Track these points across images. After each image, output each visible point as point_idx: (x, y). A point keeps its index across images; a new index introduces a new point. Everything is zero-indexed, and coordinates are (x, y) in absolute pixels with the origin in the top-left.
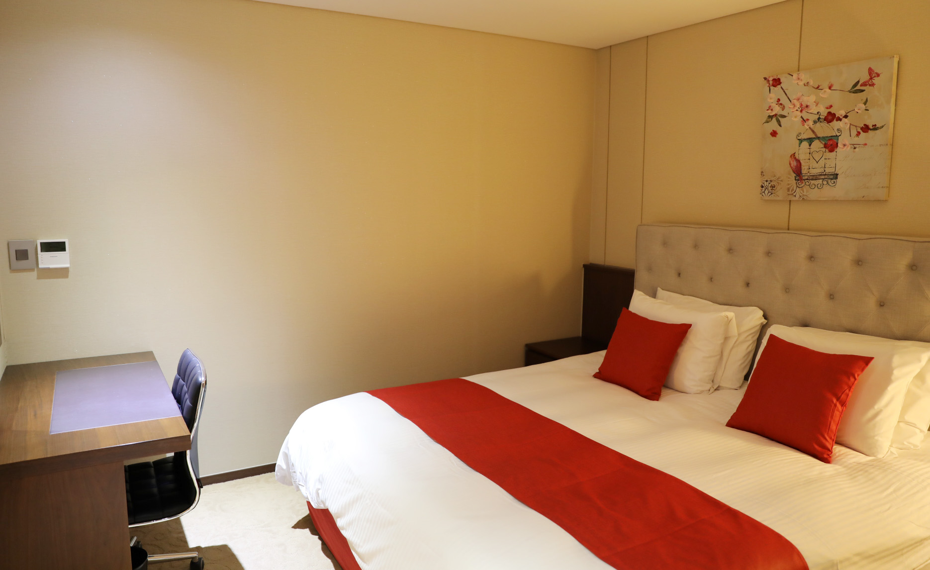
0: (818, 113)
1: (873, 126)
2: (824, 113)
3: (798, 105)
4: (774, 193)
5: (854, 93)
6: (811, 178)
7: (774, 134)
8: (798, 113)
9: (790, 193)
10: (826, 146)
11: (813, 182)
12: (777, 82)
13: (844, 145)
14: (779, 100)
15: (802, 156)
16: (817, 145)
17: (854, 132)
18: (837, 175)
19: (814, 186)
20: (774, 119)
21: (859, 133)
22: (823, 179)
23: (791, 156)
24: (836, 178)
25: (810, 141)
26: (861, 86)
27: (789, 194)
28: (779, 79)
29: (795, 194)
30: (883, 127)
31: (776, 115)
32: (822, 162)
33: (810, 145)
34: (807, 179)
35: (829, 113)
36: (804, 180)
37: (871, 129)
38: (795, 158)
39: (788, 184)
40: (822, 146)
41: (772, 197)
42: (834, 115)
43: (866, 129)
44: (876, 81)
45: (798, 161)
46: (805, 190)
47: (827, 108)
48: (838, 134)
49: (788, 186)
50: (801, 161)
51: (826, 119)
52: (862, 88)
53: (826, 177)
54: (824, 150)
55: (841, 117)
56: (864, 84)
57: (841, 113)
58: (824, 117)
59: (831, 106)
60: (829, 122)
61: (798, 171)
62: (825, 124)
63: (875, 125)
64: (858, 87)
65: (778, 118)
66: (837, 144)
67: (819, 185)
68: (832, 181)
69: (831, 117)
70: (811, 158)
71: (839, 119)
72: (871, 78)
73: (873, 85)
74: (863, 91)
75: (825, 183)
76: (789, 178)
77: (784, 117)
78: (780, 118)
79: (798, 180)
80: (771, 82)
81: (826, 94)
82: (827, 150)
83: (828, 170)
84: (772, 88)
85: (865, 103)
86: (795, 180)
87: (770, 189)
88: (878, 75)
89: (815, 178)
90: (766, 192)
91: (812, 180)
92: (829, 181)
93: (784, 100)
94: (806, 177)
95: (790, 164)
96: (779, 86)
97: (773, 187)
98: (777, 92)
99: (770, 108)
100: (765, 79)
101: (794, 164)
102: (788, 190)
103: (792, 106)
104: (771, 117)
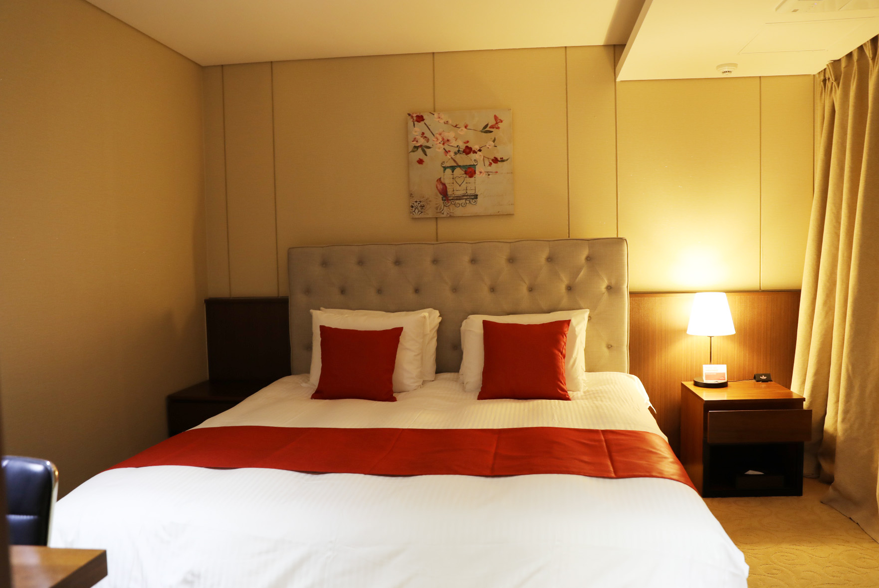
0: (457, 146)
1: (501, 158)
2: (463, 147)
3: (440, 139)
4: (424, 212)
5: (484, 133)
6: (455, 198)
7: (420, 162)
8: (441, 145)
9: (439, 211)
10: (466, 173)
11: (457, 201)
12: (420, 119)
13: (481, 173)
14: (423, 134)
15: (447, 180)
16: (458, 171)
17: (487, 163)
18: (477, 195)
19: (458, 205)
20: (420, 150)
21: (490, 164)
22: (466, 199)
23: (437, 180)
24: (477, 198)
25: (453, 168)
26: (490, 128)
27: (437, 212)
28: (422, 116)
29: (442, 212)
30: (507, 160)
31: (421, 146)
32: (464, 186)
33: (453, 172)
34: (452, 199)
35: (467, 147)
36: (450, 200)
37: (500, 161)
38: (441, 182)
39: (437, 204)
40: (463, 173)
41: (422, 216)
42: (471, 149)
43: (496, 160)
44: (500, 125)
45: (444, 185)
46: (451, 208)
47: (465, 143)
48: (475, 164)
49: (436, 206)
50: (447, 185)
51: (464, 151)
52: (491, 130)
53: (468, 197)
54: (465, 175)
55: (476, 151)
56: (492, 127)
57: (476, 147)
58: (462, 150)
59: (468, 142)
60: (467, 154)
61: (444, 193)
62: (464, 155)
63: (502, 158)
64: (488, 129)
65: (424, 149)
66: (475, 171)
67: (463, 204)
68: (474, 201)
69: (468, 150)
70: (455, 182)
71: (475, 152)
72: (497, 123)
73: (498, 128)
74: (491, 132)
75: (468, 202)
76: (437, 199)
77: (429, 148)
78: (426, 149)
79: (445, 200)
80: (415, 118)
81: (463, 131)
82: (467, 176)
83: (469, 192)
84: (416, 123)
85: (494, 141)
86: (443, 200)
87: (419, 208)
88: (502, 121)
89: (459, 198)
90: (417, 211)
91: (457, 200)
92: (471, 200)
93: (428, 134)
94: (451, 198)
95: (437, 187)
96: (422, 122)
97: (422, 207)
98: (420, 127)
99: (415, 140)
100: (409, 115)
101: (440, 187)
102: (437, 208)
103: (435, 140)
104: (416, 148)
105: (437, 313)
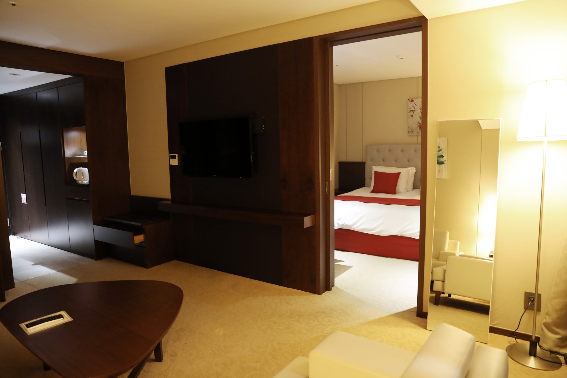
3: (419, 108)
7: (412, 116)
8: (420, 110)
12: (412, 101)
14: (413, 106)
20: (412, 112)
27: (417, 134)
28: (413, 100)
29: (419, 133)
31: (412, 110)
38: (419, 123)
41: (412, 135)
61: (420, 127)
65: (413, 111)
76: (417, 129)
77: (415, 111)
78: (414, 112)
80: (410, 101)
84: (411, 102)
86: (419, 129)
87: (411, 132)
90: (410, 133)
93: (415, 106)
95: (418, 125)
96: (413, 102)
97: (412, 132)
98: (412, 104)
99: (410, 108)
100: (408, 99)
101: (419, 125)
102: (417, 132)
103: (417, 108)
104: (411, 111)
105: (415, 169)
